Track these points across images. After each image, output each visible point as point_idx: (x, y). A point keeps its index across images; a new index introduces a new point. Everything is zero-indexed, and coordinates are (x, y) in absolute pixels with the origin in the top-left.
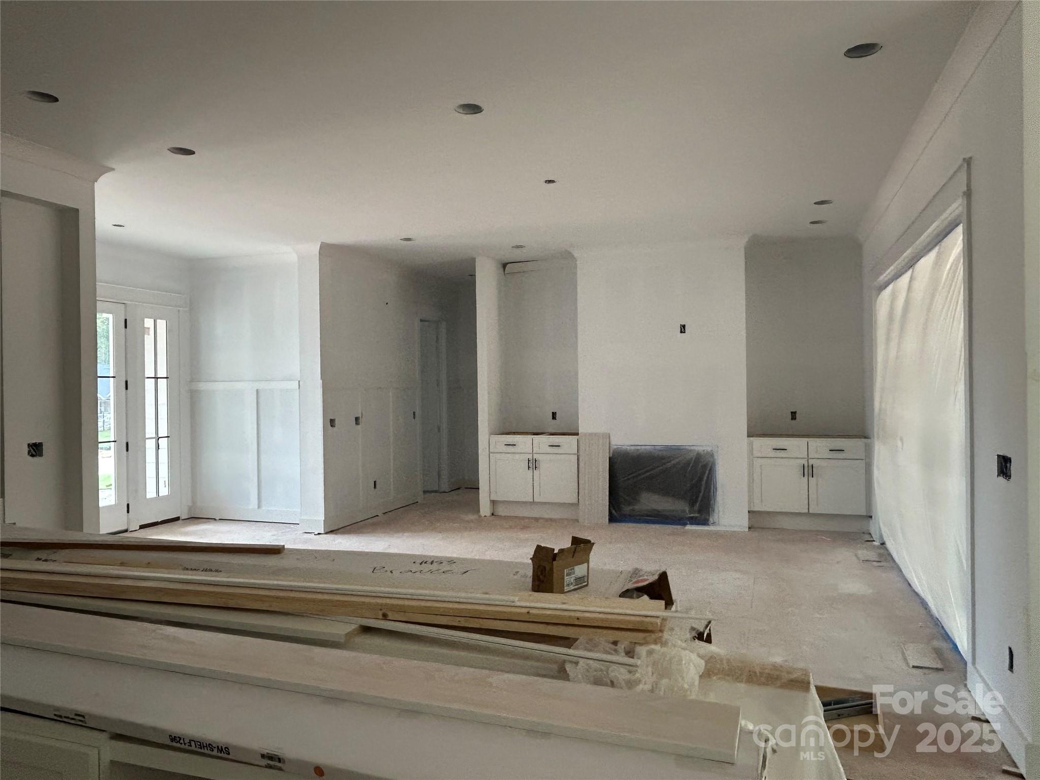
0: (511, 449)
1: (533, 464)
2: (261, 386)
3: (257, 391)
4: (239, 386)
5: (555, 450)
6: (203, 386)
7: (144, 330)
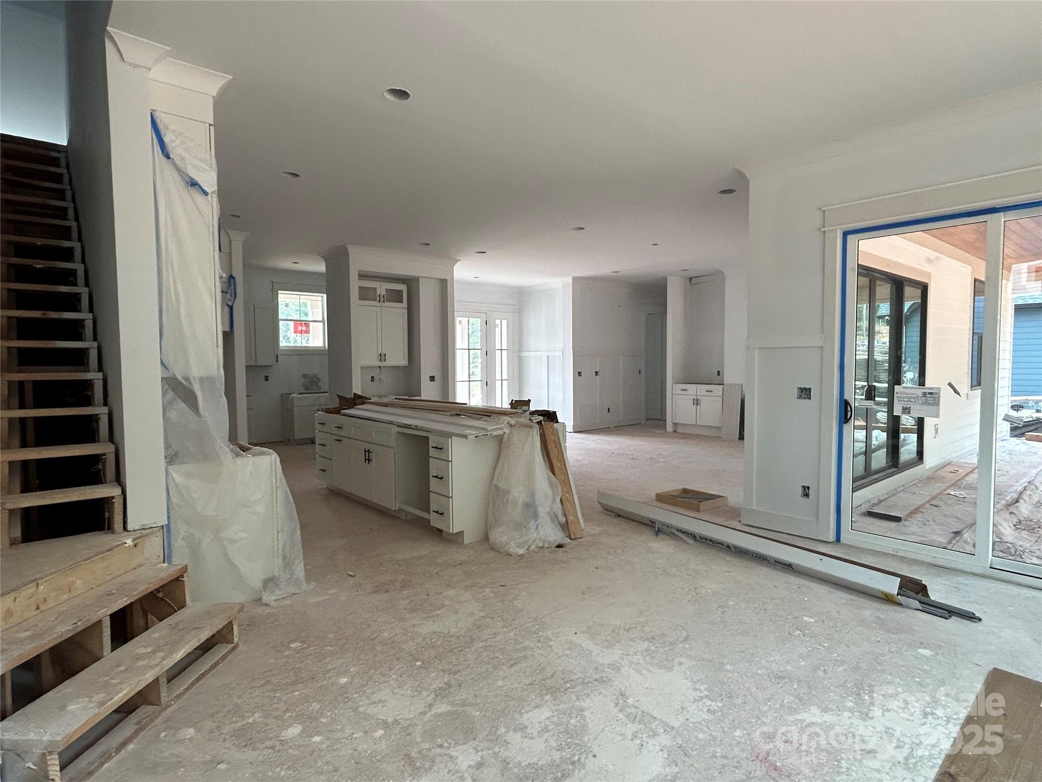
0: (684, 392)
1: (697, 402)
2: (550, 354)
3: (548, 356)
4: (539, 354)
5: (710, 394)
6: (524, 354)
7: (496, 325)
